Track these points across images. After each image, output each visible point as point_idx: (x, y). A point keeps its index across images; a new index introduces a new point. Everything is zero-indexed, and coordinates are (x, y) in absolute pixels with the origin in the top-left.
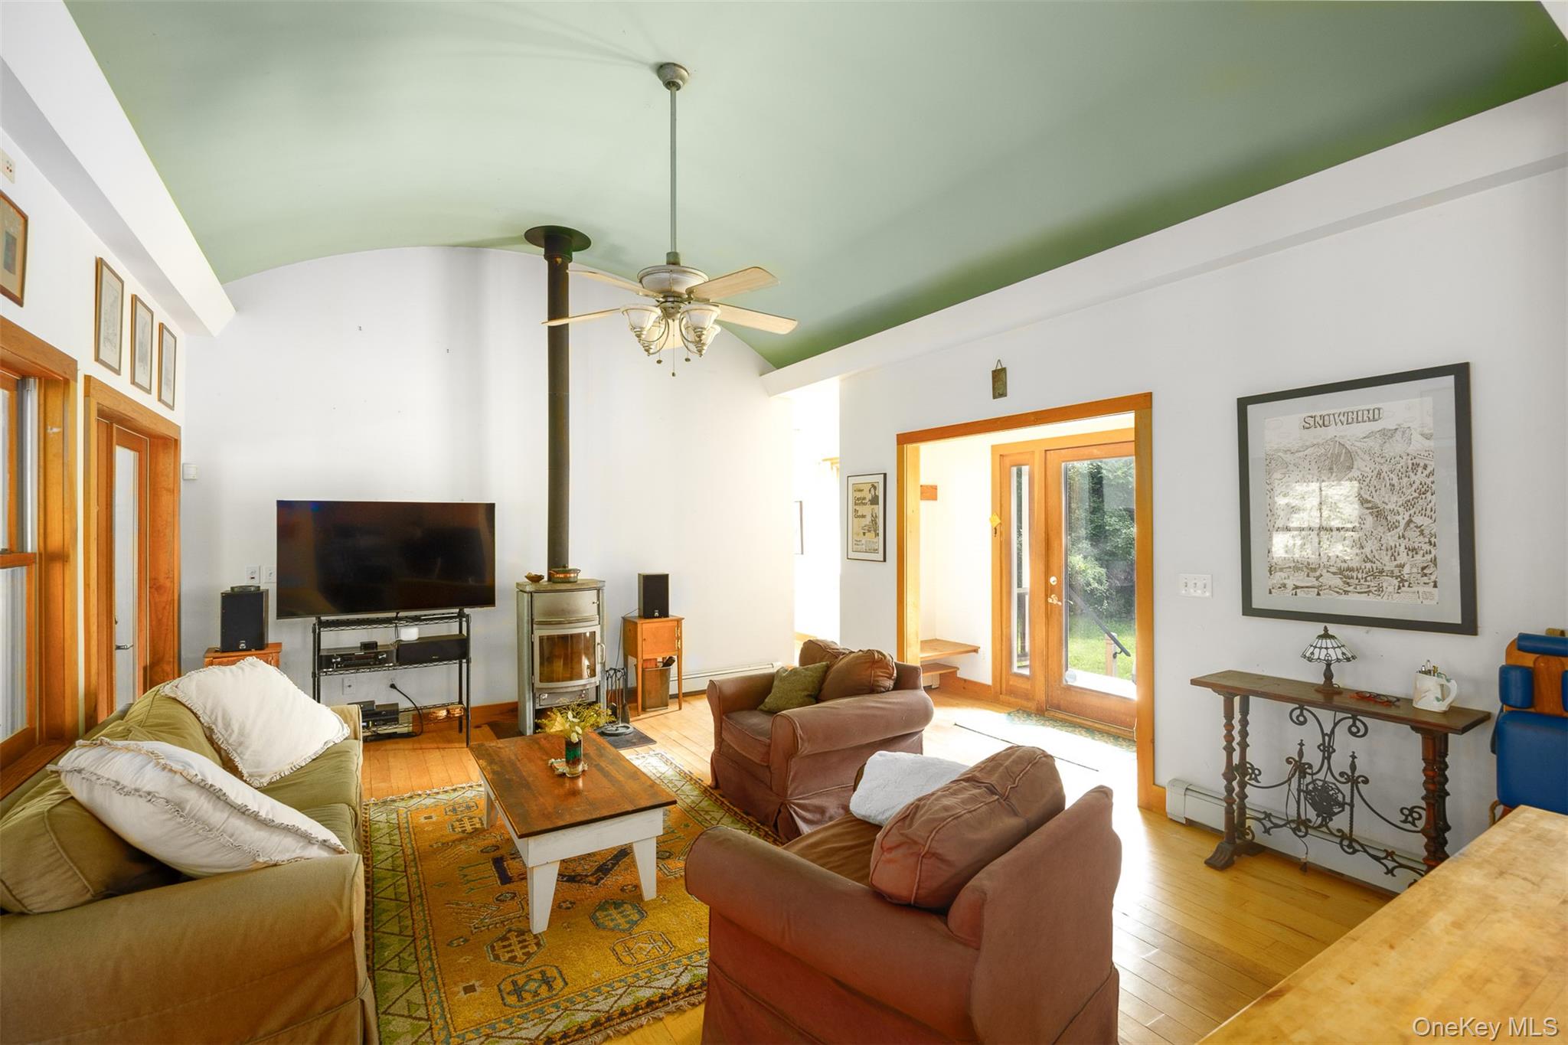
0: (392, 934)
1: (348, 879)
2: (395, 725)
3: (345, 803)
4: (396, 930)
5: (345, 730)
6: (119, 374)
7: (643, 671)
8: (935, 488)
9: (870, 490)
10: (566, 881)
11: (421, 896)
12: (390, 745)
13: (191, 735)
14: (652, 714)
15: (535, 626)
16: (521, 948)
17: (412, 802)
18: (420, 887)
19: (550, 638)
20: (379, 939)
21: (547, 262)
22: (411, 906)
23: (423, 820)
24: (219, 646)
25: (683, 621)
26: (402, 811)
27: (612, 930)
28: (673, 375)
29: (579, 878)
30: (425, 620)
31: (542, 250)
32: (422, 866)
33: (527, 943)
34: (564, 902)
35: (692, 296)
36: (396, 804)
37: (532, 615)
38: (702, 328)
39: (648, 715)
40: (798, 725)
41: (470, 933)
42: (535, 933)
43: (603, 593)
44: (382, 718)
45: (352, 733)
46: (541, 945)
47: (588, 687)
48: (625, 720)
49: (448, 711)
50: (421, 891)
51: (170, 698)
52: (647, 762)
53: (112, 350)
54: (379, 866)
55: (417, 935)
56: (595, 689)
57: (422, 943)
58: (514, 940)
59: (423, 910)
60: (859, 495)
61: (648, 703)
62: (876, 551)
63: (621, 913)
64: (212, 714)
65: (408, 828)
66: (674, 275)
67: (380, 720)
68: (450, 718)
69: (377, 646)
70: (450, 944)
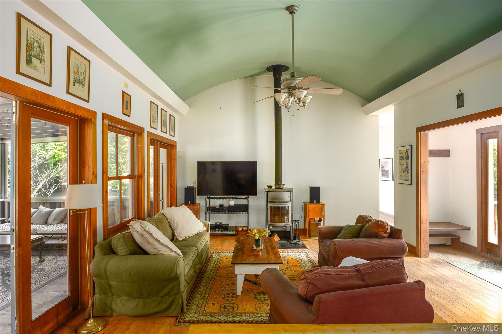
0: (203, 286)
1: (177, 261)
2: (227, 231)
3: (195, 247)
4: (204, 285)
5: (204, 228)
6: (157, 130)
7: (309, 223)
8: (449, 151)
9: (405, 153)
10: (253, 284)
11: (214, 278)
12: (227, 237)
13: (164, 223)
14: (313, 239)
15: (268, 203)
16: (232, 298)
17: (225, 253)
18: (215, 276)
19: (274, 207)
20: (200, 286)
21: (274, 77)
22: (211, 280)
23: (225, 259)
24: (184, 202)
25: (325, 205)
26: (221, 255)
27: (258, 300)
28: (293, 115)
29: (257, 284)
30: (236, 199)
31: (272, 73)
32: (218, 271)
33: (234, 297)
34: (249, 289)
35: (297, 87)
36: (220, 253)
37: (268, 199)
38: (300, 98)
39: (311, 239)
40: (337, 245)
41: (221, 291)
42: (237, 295)
43: (292, 193)
44: (224, 228)
45: (207, 229)
46: (237, 298)
47: (286, 226)
48: (299, 239)
49: (242, 229)
50: (215, 277)
51: (162, 214)
52: (300, 254)
53: (155, 124)
54: (208, 268)
55: (208, 287)
56: (289, 227)
57: (209, 290)
58: (231, 295)
59: (213, 282)
60: (401, 155)
61: (312, 235)
62: (408, 180)
63: (264, 296)
64: (171, 219)
65: (220, 260)
66: (291, 81)
67: (223, 229)
68: (243, 231)
69: (223, 206)
70: (215, 292)
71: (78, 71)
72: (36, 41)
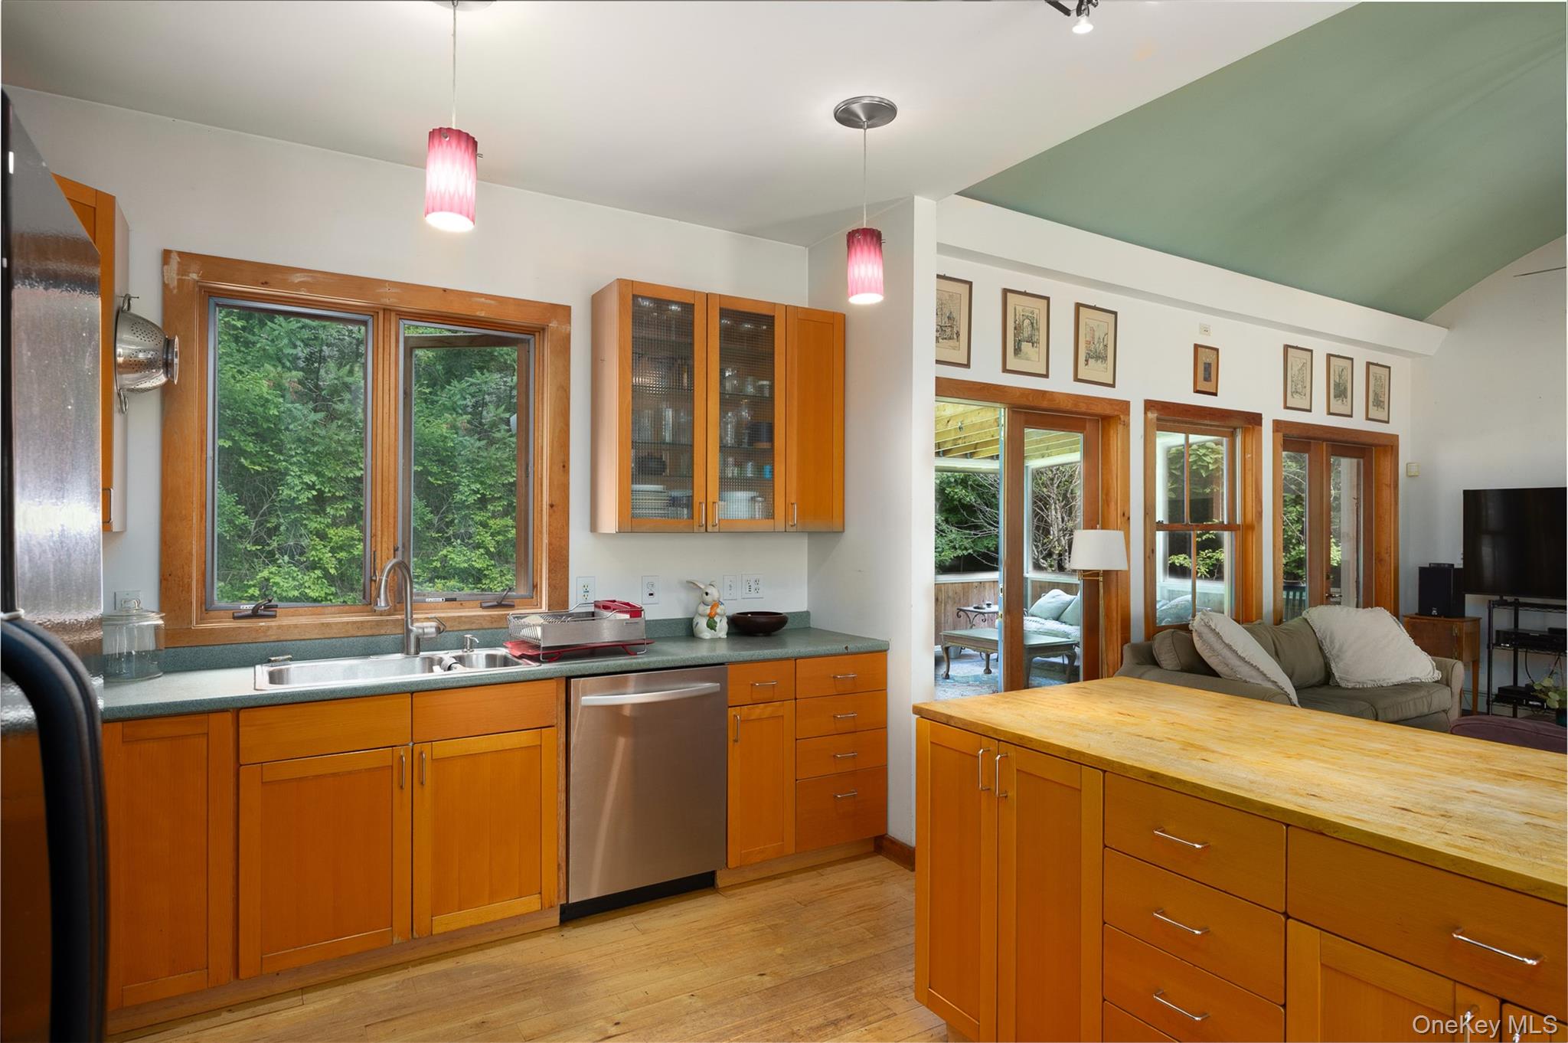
5: (1436, 675)
6: (1312, 412)
45: (1444, 679)
51: (1304, 618)
53: (1302, 399)
64: (1324, 632)
71: (1093, 338)
72: (1027, 317)
